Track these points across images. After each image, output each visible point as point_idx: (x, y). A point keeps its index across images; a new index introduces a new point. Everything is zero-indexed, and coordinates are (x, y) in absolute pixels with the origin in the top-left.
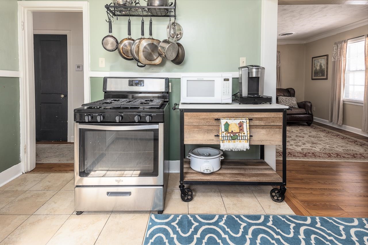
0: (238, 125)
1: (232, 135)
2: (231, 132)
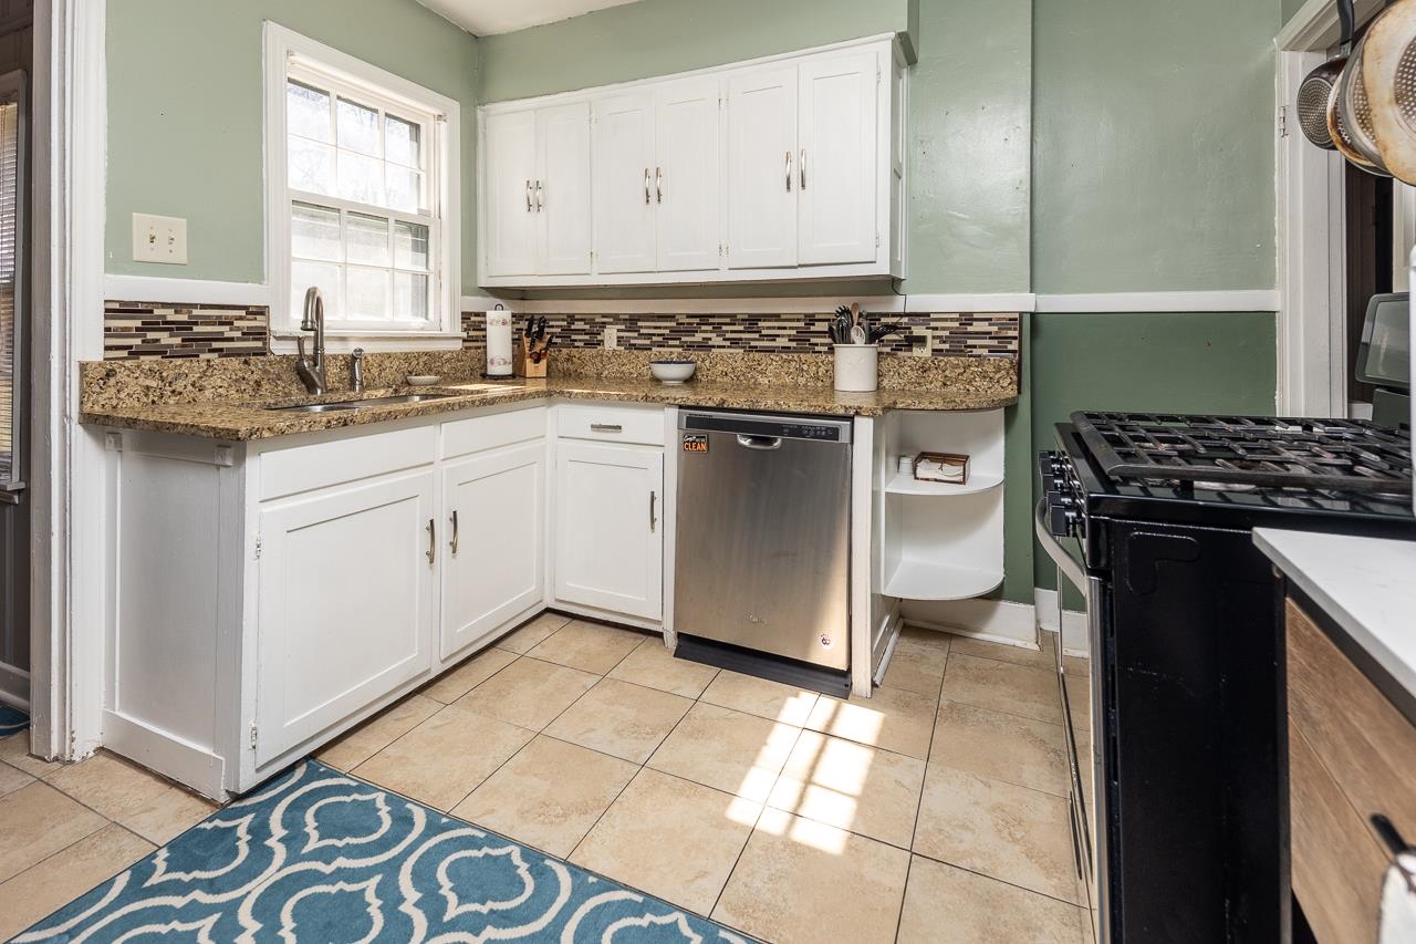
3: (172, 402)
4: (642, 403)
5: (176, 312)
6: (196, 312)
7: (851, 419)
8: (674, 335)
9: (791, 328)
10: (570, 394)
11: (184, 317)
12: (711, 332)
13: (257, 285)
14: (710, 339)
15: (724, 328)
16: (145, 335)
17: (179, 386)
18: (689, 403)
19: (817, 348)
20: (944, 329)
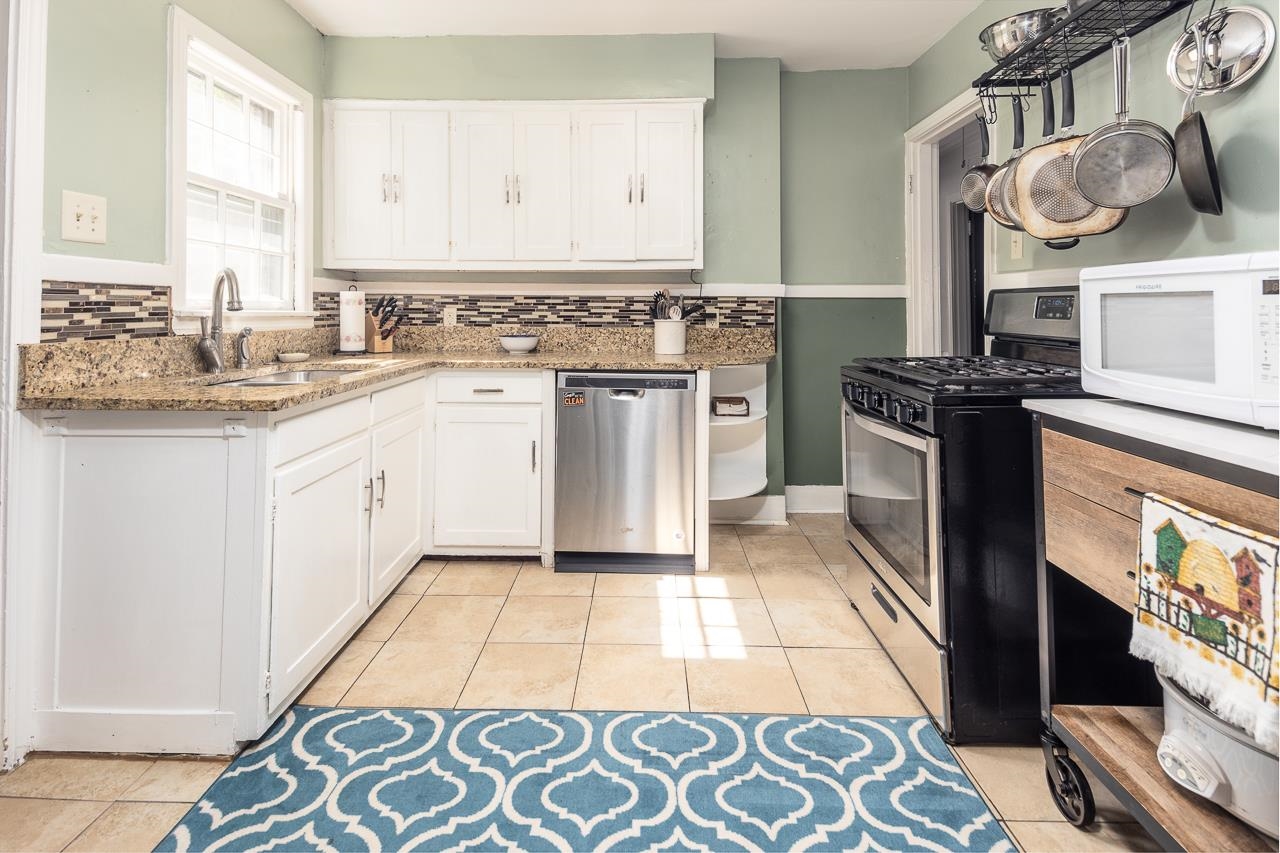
0: (1233, 565)
1: (1197, 610)
2: (1192, 587)
3: (98, 384)
4: (524, 368)
5: (97, 293)
6: (114, 292)
7: (695, 372)
8: (513, 313)
9: (615, 308)
10: (453, 365)
11: (102, 298)
12: (546, 310)
13: (160, 265)
14: (546, 316)
15: (558, 307)
16: (72, 316)
17: (103, 369)
18: (567, 367)
19: (635, 323)
20: (727, 308)
